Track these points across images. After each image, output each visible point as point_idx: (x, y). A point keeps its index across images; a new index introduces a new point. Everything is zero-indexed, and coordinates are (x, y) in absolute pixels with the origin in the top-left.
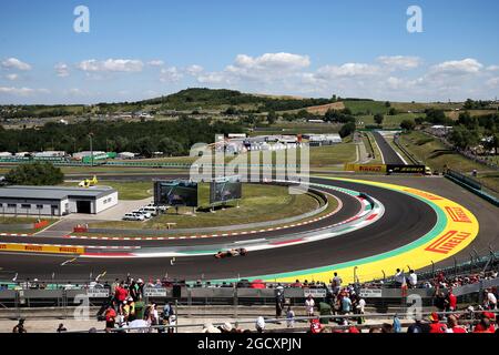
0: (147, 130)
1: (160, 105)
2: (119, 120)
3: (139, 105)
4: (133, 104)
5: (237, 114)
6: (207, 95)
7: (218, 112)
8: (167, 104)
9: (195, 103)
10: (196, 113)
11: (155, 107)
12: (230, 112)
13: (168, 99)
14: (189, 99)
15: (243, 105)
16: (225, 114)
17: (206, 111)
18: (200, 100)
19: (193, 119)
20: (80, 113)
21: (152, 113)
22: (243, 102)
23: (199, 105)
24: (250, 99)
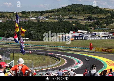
0: (32, 27)
1: (53, 13)
2: (29, 21)
3: (42, 13)
4: (39, 12)
5: (93, 19)
6: (80, 8)
7: (83, 18)
8: (57, 13)
9: (72, 13)
10: (70, 18)
11: (50, 14)
12: (89, 18)
13: (58, 10)
14: (69, 10)
15: (98, 15)
16: (87, 19)
17: (77, 17)
18: (76, 11)
19: (68, 22)
20: (10, 17)
21: (48, 17)
22: (99, 13)
23: (74, 14)
24: (103, 11)
